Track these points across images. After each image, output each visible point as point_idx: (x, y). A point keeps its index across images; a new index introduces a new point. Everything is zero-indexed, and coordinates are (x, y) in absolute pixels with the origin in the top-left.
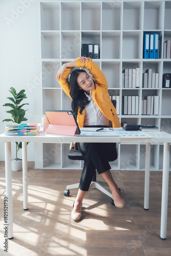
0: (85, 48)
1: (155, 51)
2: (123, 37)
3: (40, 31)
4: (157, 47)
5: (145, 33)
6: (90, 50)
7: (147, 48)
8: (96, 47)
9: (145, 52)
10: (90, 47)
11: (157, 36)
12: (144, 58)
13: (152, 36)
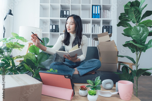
0: (62, 12)
1: (98, 14)
2: (82, 9)
3: (39, 4)
4: (99, 13)
5: (93, 6)
6: (65, 14)
7: (94, 13)
8: (68, 12)
9: (93, 15)
10: (65, 12)
11: (99, 7)
12: (92, 18)
13: (96, 7)
